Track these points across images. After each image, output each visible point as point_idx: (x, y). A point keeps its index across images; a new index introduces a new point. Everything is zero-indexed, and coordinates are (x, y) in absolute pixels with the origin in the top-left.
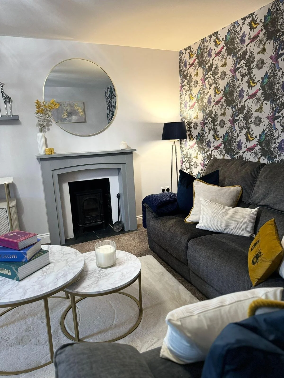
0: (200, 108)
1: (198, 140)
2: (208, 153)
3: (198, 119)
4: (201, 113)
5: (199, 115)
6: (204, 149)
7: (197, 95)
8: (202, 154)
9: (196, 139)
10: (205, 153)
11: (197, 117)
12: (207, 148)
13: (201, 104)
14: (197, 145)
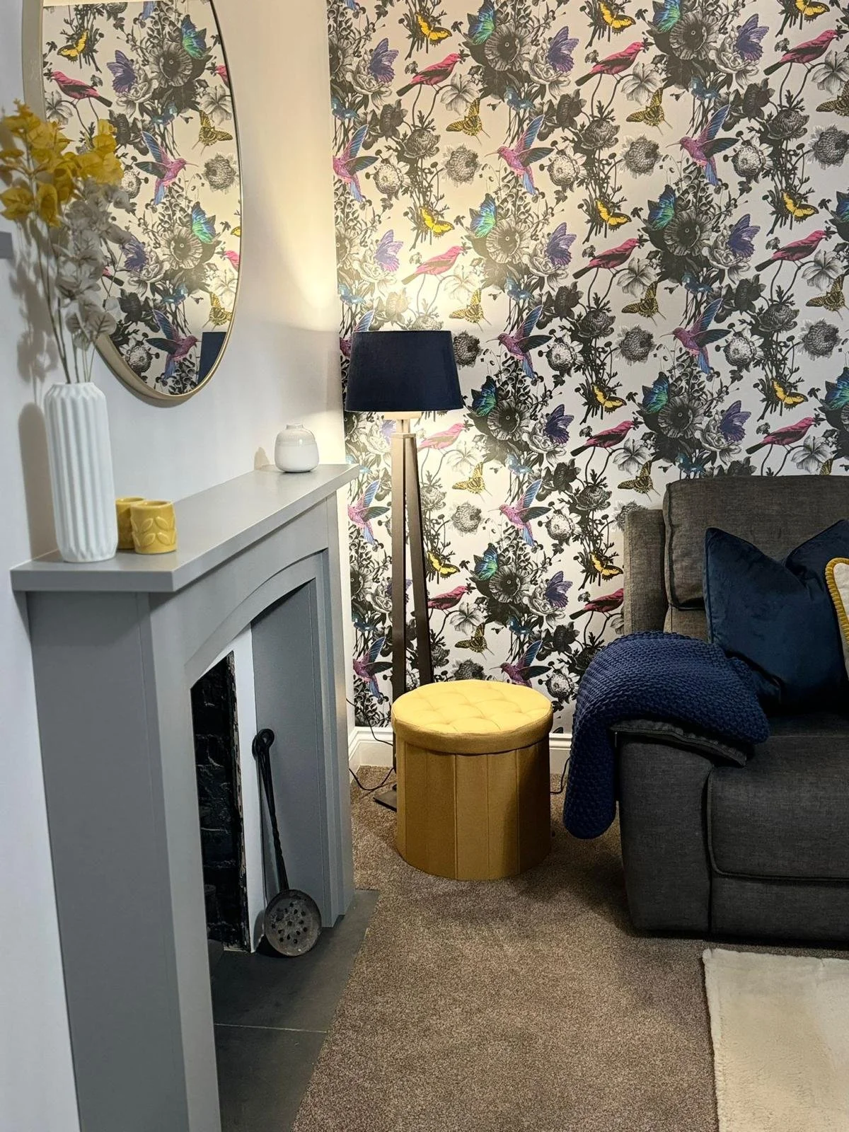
0: (496, 272)
1: (487, 410)
2: (551, 464)
3: (481, 322)
4: (504, 297)
5: (486, 304)
6: (524, 447)
7: (475, 215)
8: (516, 467)
9: (475, 407)
10: (529, 464)
11: (474, 312)
12: (543, 443)
13: (501, 258)
14: (474, 431)
